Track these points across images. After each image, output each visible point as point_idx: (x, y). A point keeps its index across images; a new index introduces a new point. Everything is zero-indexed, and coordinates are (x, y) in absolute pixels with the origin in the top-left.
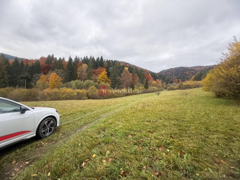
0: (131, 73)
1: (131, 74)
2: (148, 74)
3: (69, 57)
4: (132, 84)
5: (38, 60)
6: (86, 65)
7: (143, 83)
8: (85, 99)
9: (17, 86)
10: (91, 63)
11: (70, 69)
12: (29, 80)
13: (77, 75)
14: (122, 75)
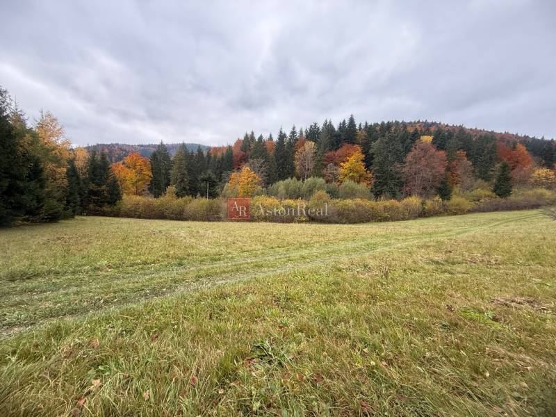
0: (442, 149)
1: (442, 152)
2: (514, 148)
3: (279, 131)
4: (442, 183)
5: (230, 147)
6: (313, 143)
7: (487, 179)
8: (302, 222)
9: (199, 195)
10: (326, 137)
11: (281, 157)
12: (213, 184)
13: (293, 168)
14: (409, 157)
